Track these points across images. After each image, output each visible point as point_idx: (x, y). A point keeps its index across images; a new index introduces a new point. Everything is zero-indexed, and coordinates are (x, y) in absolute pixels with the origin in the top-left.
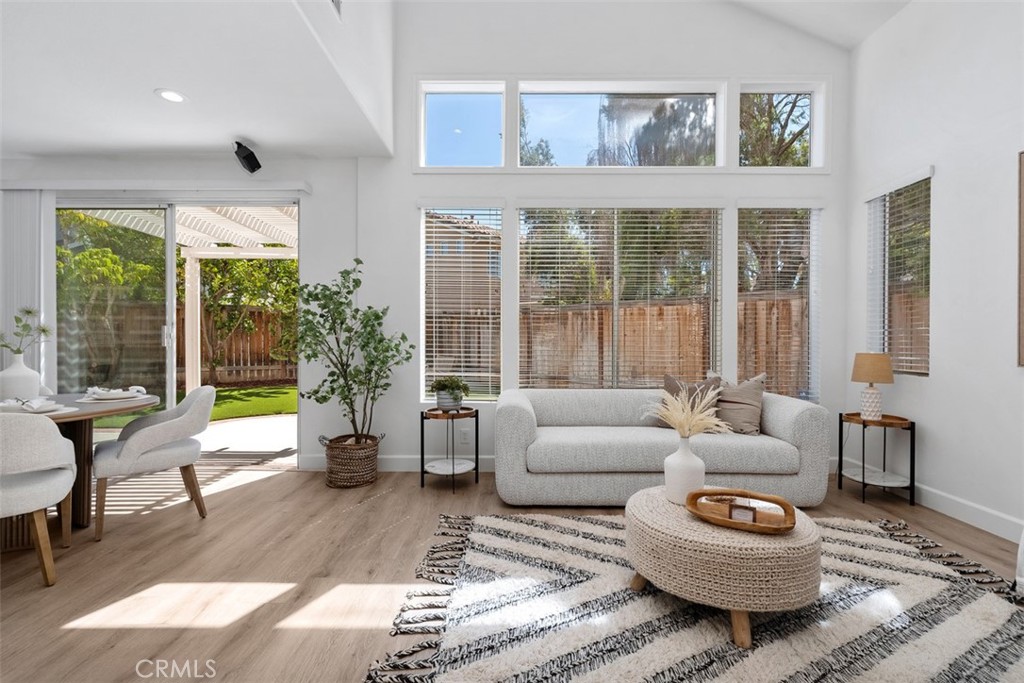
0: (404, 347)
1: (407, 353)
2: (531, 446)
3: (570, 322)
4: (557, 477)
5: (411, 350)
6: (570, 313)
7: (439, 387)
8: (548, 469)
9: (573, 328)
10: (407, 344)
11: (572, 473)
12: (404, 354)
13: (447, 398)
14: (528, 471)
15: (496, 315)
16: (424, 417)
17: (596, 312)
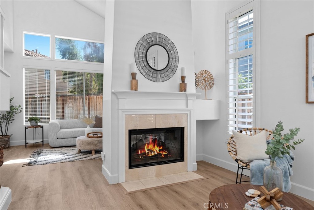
0: (19, 109)
1: (20, 110)
2: (59, 132)
3: (78, 100)
4: (65, 139)
5: (21, 110)
6: (78, 97)
7: (31, 120)
8: (63, 137)
9: (79, 102)
10: (21, 108)
11: (69, 138)
12: (19, 111)
13: (34, 123)
14: (58, 138)
15: (49, 97)
16: (26, 128)
17: (87, 97)
